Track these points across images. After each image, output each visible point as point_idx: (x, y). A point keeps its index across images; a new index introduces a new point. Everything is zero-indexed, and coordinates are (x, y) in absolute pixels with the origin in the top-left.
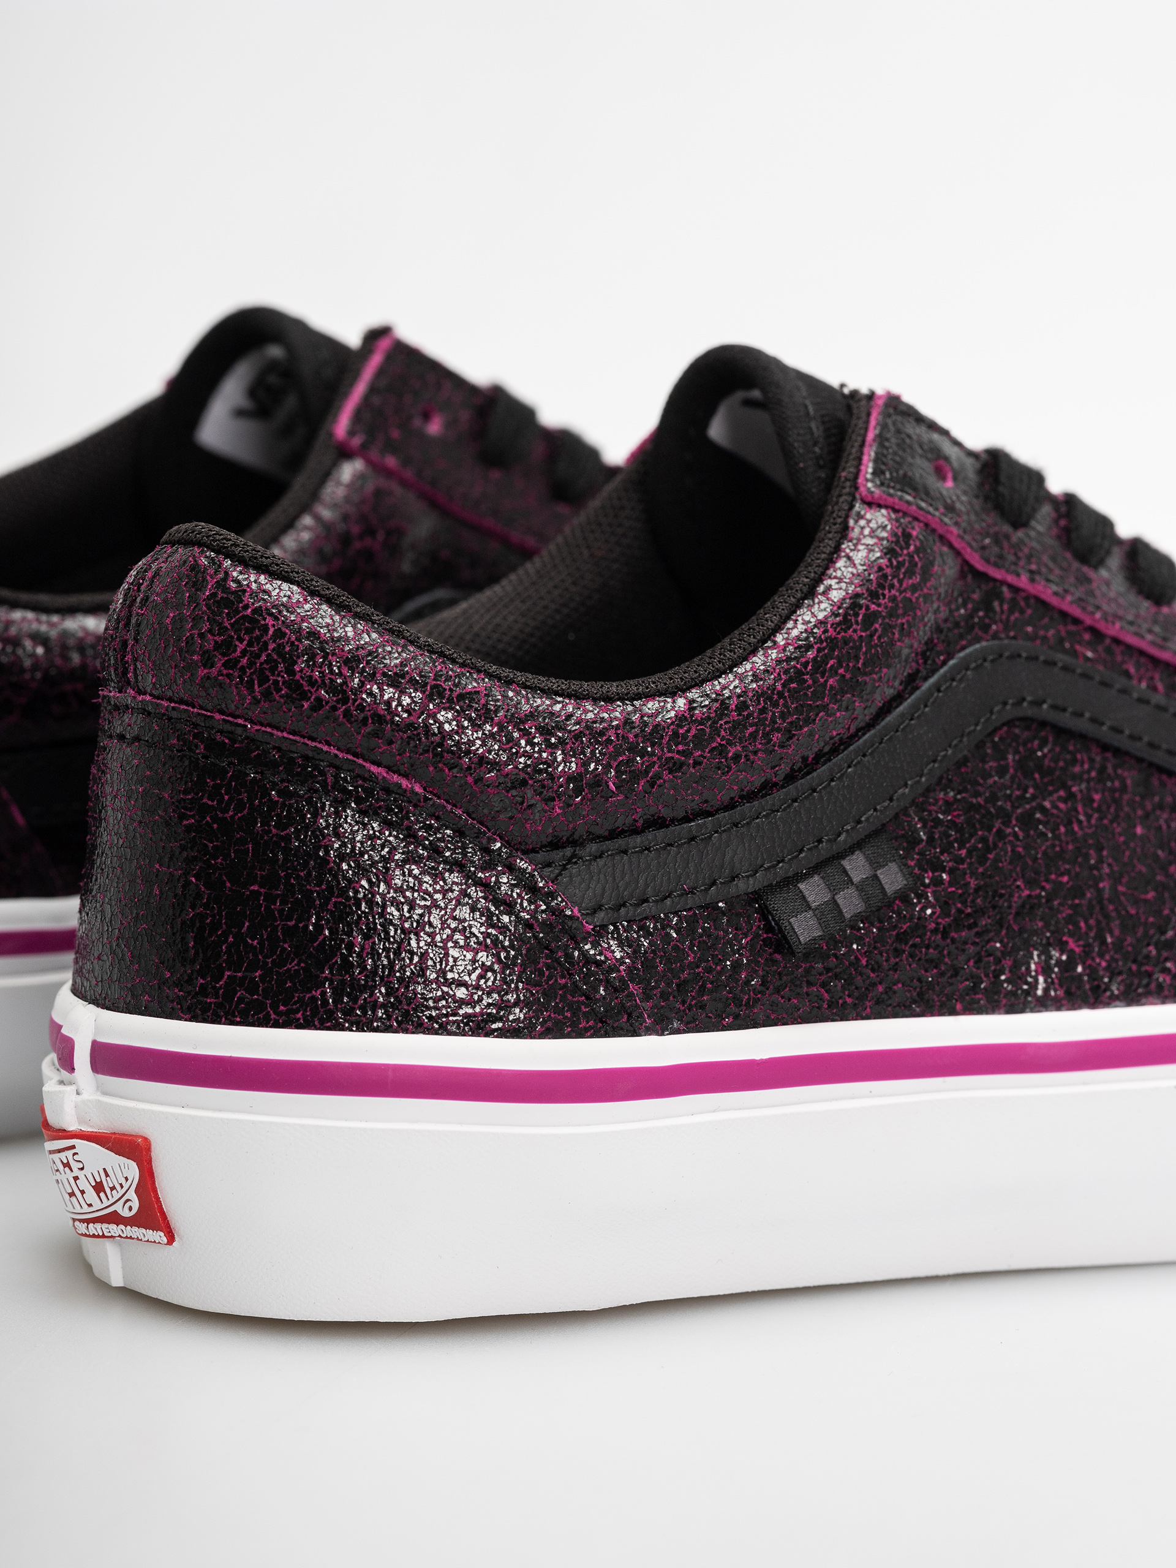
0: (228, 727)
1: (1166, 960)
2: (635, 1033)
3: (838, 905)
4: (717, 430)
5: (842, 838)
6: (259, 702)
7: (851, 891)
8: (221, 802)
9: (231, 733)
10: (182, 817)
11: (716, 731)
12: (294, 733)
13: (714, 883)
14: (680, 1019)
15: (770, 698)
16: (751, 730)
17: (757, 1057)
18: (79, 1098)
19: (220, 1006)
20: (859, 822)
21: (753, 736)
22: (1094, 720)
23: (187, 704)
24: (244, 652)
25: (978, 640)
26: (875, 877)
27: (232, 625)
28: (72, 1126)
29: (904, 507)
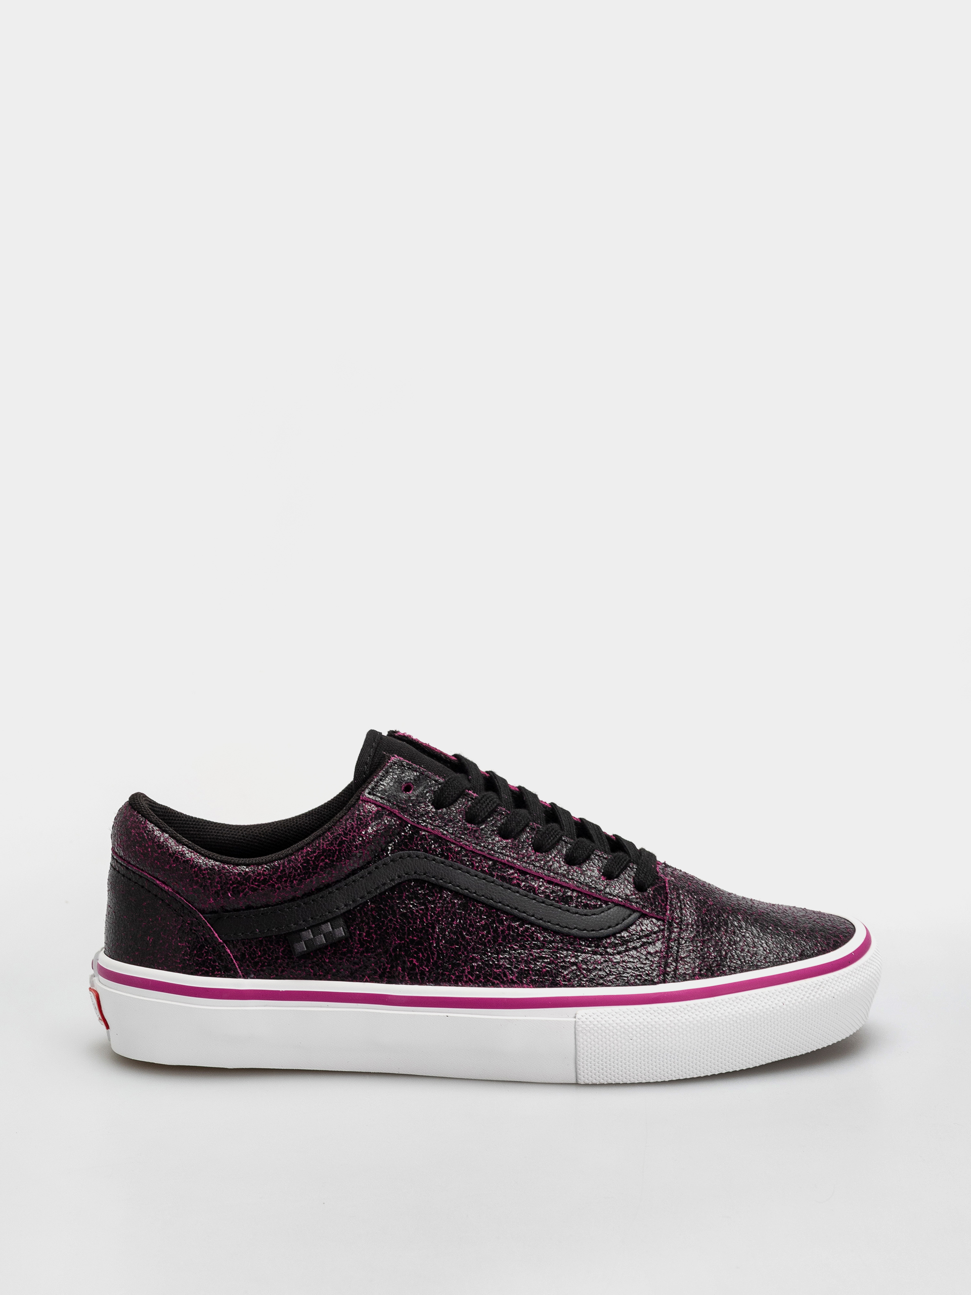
2: (236, 977)
3: (315, 940)
5: (322, 918)
7: (322, 936)
13: (268, 930)
14: (254, 974)
16: (285, 879)
17: (281, 990)
20: (330, 913)
21: (286, 881)
26: (333, 932)
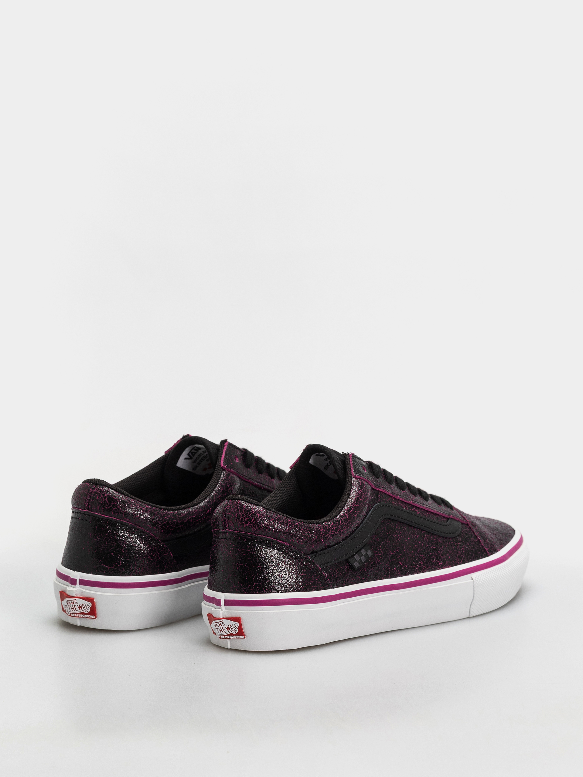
0: (251, 536)
1: (417, 565)
2: (329, 589)
3: (361, 560)
4: (311, 461)
5: (360, 546)
6: (257, 530)
7: (363, 557)
8: (251, 550)
9: (252, 536)
10: (243, 554)
11: (338, 528)
12: (264, 536)
13: (340, 558)
14: (336, 585)
15: (346, 520)
16: (344, 527)
17: (350, 591)
18: (222, 611)
19: (253, 590)
20: (362, 543)
22: (398, 517)
23: (241, 531)
24: (254, 521)
25: (377, 503)
26: (367, 553)
27: (251, 515)
28: (221, 617)
29: (361, 478)
